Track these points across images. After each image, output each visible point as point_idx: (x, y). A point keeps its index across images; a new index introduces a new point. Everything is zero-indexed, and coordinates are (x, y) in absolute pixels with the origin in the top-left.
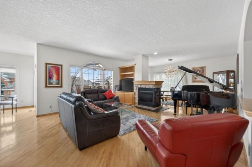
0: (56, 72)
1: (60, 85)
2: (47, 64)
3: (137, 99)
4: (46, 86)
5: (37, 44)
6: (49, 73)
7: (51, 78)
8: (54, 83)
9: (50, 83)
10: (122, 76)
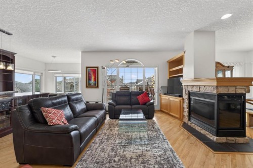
0: (94, 74)
1: (96, 86)
2: (87, 68)
3: (186, 110)
4: (87, 87)
5: (82, 52)
6: (89, 75)
7: (90, 79)
8: (92, 84)
9: (90, 84)
10: (171, 73)
